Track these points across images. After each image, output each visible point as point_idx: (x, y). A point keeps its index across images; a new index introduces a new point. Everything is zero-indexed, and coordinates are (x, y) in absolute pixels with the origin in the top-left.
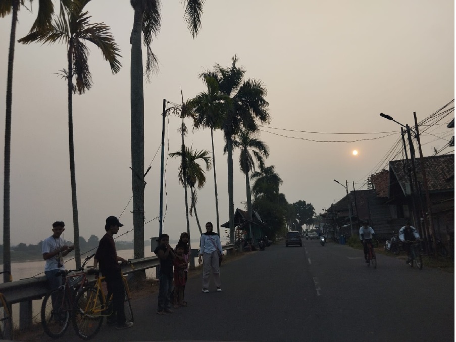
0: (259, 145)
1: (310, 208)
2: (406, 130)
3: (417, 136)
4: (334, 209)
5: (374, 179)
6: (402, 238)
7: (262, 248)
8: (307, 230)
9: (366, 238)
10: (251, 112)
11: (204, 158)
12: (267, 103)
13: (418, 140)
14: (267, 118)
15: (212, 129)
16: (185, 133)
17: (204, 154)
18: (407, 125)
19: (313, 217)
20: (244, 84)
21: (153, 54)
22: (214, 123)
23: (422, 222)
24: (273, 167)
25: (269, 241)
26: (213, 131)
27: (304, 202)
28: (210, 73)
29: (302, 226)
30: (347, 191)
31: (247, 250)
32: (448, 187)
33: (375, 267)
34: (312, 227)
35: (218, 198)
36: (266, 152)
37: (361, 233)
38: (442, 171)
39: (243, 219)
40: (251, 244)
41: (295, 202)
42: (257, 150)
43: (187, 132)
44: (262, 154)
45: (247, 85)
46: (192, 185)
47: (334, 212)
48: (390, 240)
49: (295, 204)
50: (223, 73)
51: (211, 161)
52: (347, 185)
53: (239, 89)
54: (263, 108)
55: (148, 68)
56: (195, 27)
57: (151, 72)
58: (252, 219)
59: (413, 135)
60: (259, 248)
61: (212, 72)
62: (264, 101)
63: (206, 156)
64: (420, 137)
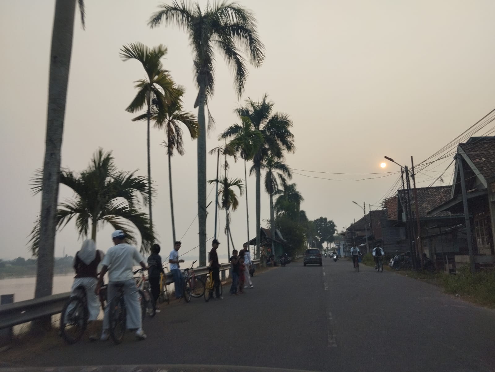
0: (283, 168)
1: (332, 226)
2: (405, 170)
3: (413, 176)
4: (353, 229)
5: (387, 203)
6: (374, 254)
7: (284, 264)
8: (327, 248)
9: (354, 254)
10: (277, 141)
11: (238, 185)
12: (293, 136)
13: (414, 179)
14: (292, 148)
15: (245, 160)
16: (227, 168)
17: (238, 182)
18: (405, 166)
19: (335, 235)
20: (273, 118)
21: (212, 117)
22: (247, 155)
23: (413, 244)
24: (295, 184)
25: (289, 259)
26: (247, 162)
27: (326, 219)
28: (243, 108)
29: (323, 244)
30: (365, 212)
31: (270, 266)
32: (442, 215)
33: (358, 271)
34: (333, 245)
35: (249, 220)
36: (289, 175)
37: (352, 251)
38: (441, 200)
39: (267, 237)
40: (273, 260)
41: (316, 219)
42: (281, 172)
43: (229, 168)
44: (285, 176)
45: (275, 118)
46: (227, 209)
47: (353, 231)
48: (393, 258)
49: (316, 221)
50: (254, 107)
51: (244, 188)
52: (364, 206)
53: (268, 121)
54: (288, 139)
55: (209, 128)
56: (240, 91)
57: (210, 130)
58: (274, 237)
59: (410, 174)
60: (280, 265)
61: (244, 108)
62: (290, 133)
63: (239, 184)
64: (415, 176)
